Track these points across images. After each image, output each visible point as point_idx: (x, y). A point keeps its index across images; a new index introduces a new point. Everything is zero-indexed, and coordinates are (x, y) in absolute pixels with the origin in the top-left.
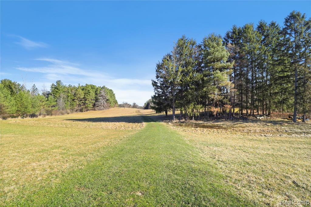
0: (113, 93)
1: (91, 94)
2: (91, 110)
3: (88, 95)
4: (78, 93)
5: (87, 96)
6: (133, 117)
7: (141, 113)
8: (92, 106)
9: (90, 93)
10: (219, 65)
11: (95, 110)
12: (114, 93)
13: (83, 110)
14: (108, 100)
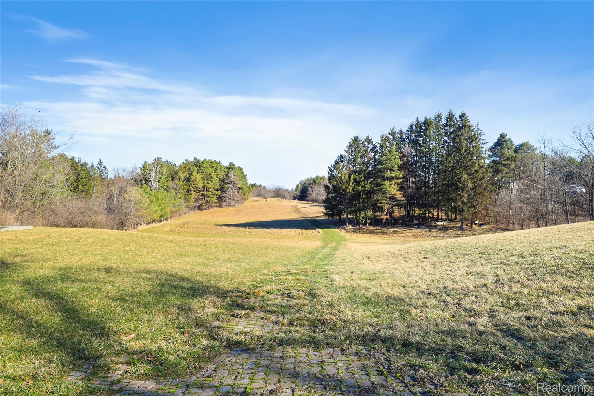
0: (242, 173)
1: (213, 179)
2: (216, 206)
3: (210, 182)
4: (194, 179)
5: (208, 183)
6: (297, 221)
7: (303, 213)
8: (217, 201)
9: (212, 177)
10: (388, 174)
11: (220, 206)
12: (245, 173)
13: (204, 207)
14: (240, 189)
